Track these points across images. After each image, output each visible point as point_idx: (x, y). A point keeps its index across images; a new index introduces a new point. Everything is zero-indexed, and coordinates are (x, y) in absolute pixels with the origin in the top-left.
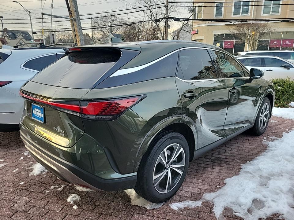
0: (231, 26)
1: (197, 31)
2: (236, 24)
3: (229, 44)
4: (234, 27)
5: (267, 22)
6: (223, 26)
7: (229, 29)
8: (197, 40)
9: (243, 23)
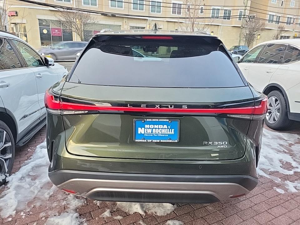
0: (57, 12)
1: (16, 13)
2: (62, 11)
3: (56, 31)
4: (60, 14)
5: (89, 13)
6: (47, 11)
7: (54, 15)
8: (18, 23)
9: (68, 11)
